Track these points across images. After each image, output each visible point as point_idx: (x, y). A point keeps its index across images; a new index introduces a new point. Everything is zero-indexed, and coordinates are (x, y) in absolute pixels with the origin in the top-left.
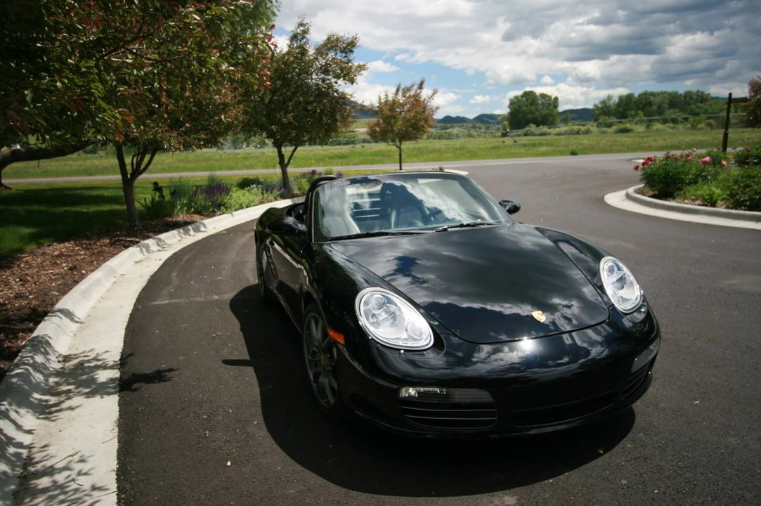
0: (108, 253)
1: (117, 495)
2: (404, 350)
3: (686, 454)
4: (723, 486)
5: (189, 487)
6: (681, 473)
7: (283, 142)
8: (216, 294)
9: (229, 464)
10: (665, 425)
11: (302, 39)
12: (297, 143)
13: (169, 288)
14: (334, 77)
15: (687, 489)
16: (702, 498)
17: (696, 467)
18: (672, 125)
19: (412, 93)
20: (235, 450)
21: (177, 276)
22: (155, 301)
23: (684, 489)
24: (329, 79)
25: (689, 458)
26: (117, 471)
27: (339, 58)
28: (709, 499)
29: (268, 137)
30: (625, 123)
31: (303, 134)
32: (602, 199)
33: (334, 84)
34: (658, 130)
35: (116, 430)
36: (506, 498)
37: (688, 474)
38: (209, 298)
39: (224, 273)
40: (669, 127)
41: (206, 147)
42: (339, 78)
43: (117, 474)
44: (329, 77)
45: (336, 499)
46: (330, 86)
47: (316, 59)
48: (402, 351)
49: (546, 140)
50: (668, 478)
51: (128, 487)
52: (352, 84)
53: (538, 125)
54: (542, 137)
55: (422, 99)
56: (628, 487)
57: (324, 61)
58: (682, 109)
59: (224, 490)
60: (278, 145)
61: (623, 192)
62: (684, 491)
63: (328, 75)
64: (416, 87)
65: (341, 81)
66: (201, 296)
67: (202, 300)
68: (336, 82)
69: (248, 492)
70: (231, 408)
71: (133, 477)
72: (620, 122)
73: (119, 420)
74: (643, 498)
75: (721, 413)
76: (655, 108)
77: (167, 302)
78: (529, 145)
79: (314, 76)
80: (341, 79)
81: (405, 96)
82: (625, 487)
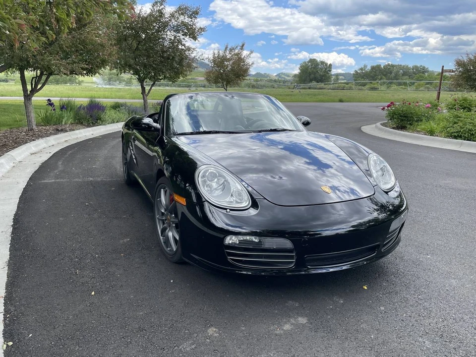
0: (10, 146)
1: (4, 315)
2: (230, 209)
3: (423, 290)
4: (449, 311)
5: (61, 310)
6: (421, 303)
7: (145, 78)
8: (91, 177)
9: (93, 293)
10: (408, 271)
11: (161, 5)
12: (155, 80)
13: (56, 172)
14: (183, 35)
15: (425, 314)
16: (436, 320)
17: (431, 299)
18: (403, 87)
19: (236, 51)
20: (98, 284)
21: (62, 164)
22: (44, 180)
23: (423, 314)
24: (179, 36)
25: (425, 293)
26: (5, 298)
27: (187, 21)
28: (441, 320)
29: (134, 74)
30: (374, 84)
31: (159, 74)
32: (360, 129)
33: (182, 40)
34: (395, 89)
35: (7, 268)
36: (300, 319)
37: (425, 304)
38: (86, 179)
39: (98, 163)
40: (402, 88)
41: (88, 75)
42: (186, 36)
43: (4, 300)
44: (179, 35)
45: (174, 319)
46: (180, 42)
47: (170, 20)
48: (228, 210)
49: (322, 92)
50: (412, 306)
51: (12, 309)
52: (195, 40)
53: (318, 82)
54: (320, 90)
55: (243, 57)
56: (385, 312)
57: (176, 23)
58: (410, 77)
59: (88, 312)
60: (141, 81)
61: (374, 125)
62: (423, 315)
63: (179, 33)
64: (239, 48)
65: (187, 38)
66: (79, 178)
67: (80, 180)
68: (184, 39)
69: (106, 314)
70: (97, 254)
71: (17, 302)
72: (371, 83)
73: (9, 261)
74: (395, 319)
75: (445, 264)
76: (393, 75)
77: (53, 181)
78: (312, 94)
79: (169, 33)
80: (188, 37)
81: (231, 54)
82: (383, 312)
